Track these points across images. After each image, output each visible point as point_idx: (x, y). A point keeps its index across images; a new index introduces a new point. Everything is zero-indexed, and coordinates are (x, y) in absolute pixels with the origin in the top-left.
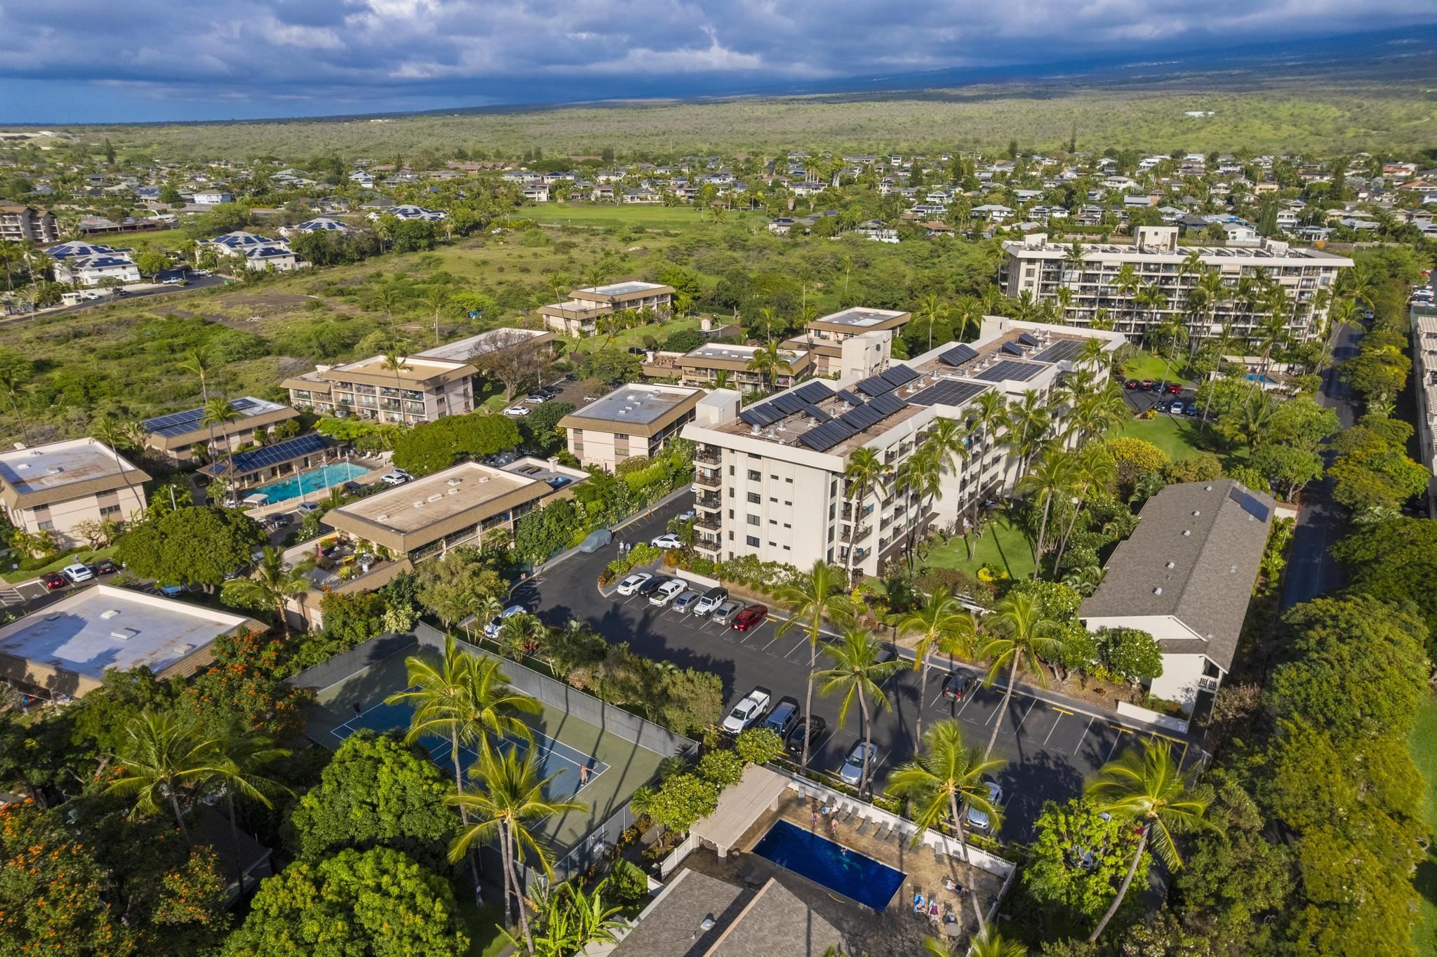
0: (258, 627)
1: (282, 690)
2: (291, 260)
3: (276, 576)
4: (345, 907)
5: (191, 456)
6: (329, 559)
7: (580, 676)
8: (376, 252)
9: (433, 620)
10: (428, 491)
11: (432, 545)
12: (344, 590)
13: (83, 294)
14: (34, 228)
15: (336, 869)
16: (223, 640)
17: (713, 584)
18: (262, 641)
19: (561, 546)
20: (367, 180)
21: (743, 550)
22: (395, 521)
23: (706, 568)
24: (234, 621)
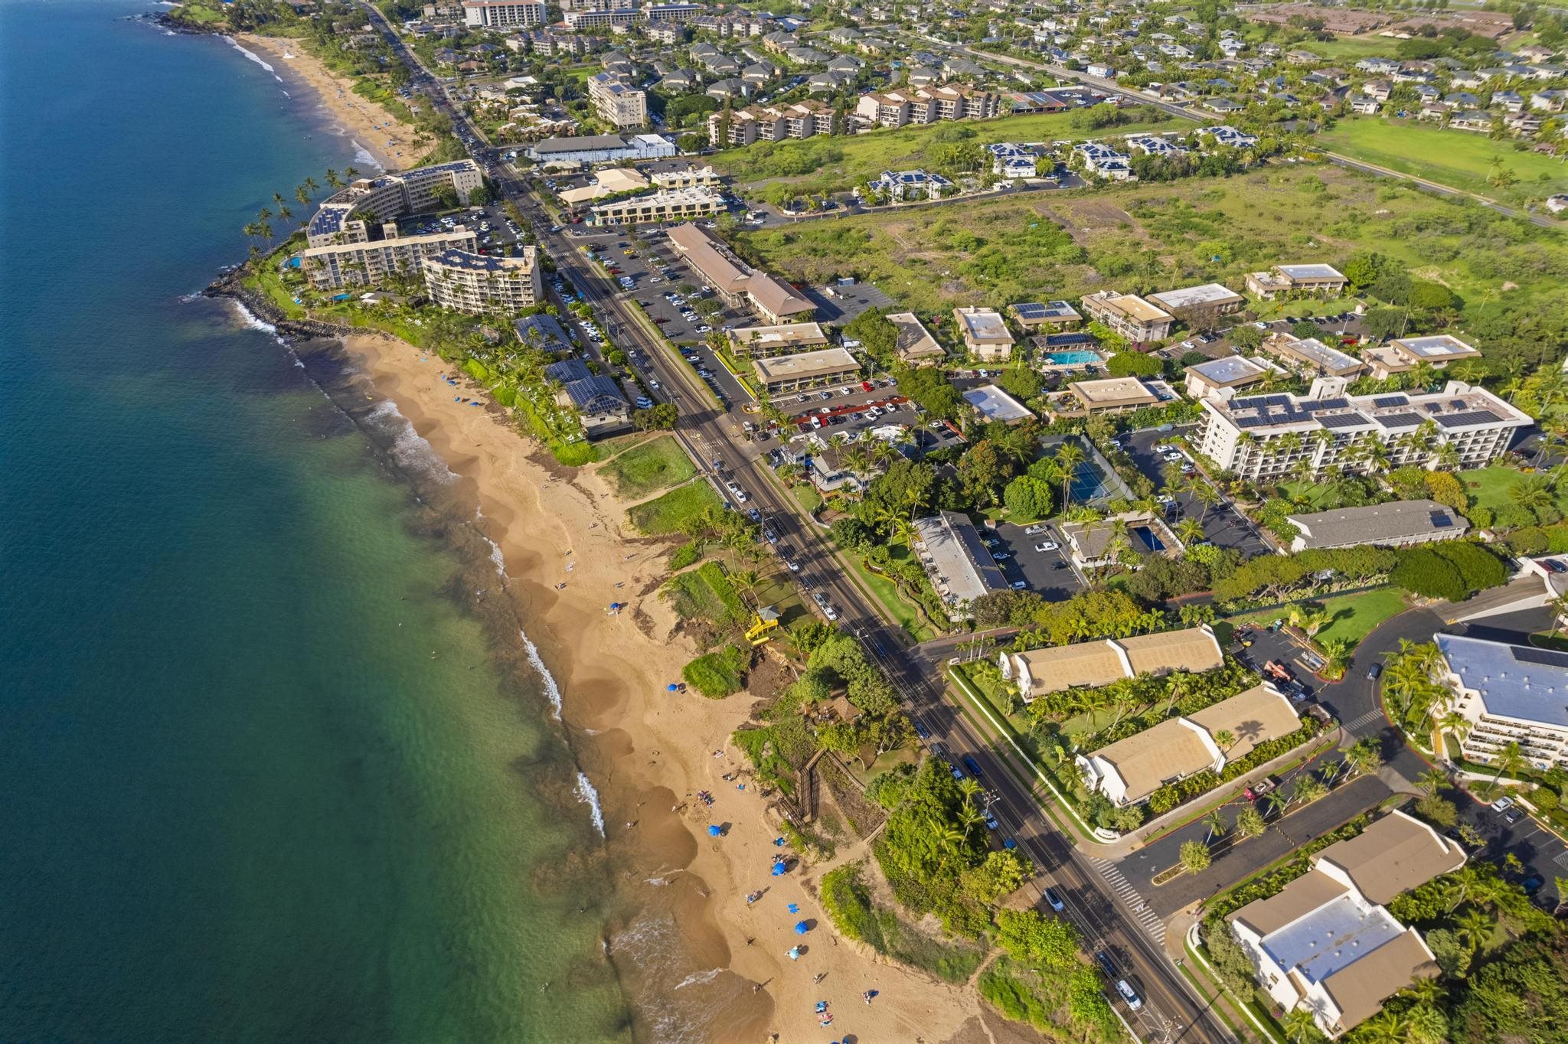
0: (1035, 418)
1: (1035, 439)
2: (1126, 173)
3: (1045, 403)
4: (1032, 486)
5: (1030, 328)
6: (1063, 401)
7: (1118, 469)
8: (1186, 174)
9: (1087, 435)
10: (1110, 385)
11: (1101, 409)
12: (1063, 415)
13: (1005, 183)
14: (987, 106)
15: (1033, 480)
16: (1024, 418)
17: (1192, 460)
18: (1034, 423)
19: (1150, 425)
20: (1232, 49)
21: (1208, 453)
22: (1091, 395)
23: (1193, 452)
24: (1028, 413)
